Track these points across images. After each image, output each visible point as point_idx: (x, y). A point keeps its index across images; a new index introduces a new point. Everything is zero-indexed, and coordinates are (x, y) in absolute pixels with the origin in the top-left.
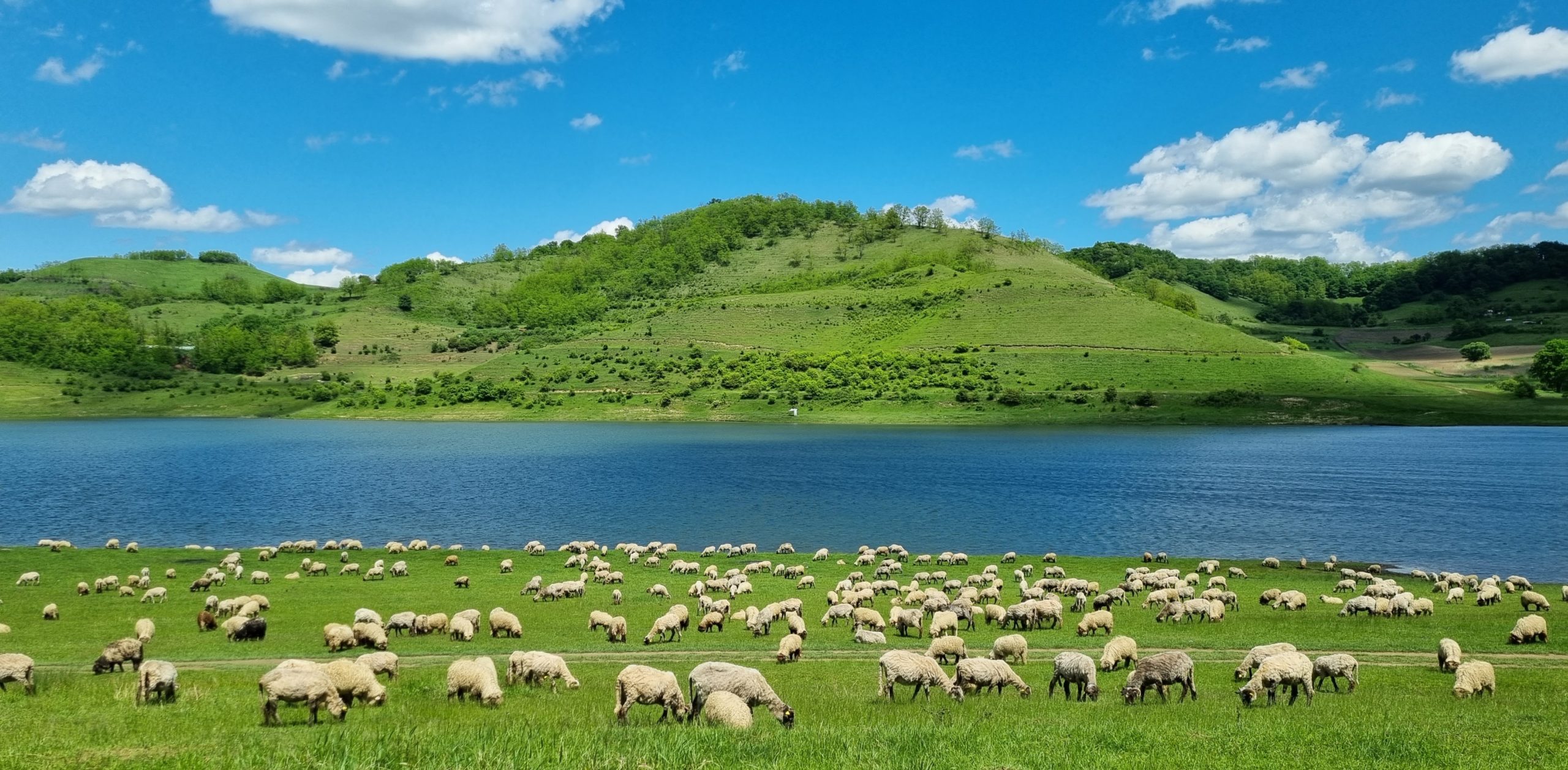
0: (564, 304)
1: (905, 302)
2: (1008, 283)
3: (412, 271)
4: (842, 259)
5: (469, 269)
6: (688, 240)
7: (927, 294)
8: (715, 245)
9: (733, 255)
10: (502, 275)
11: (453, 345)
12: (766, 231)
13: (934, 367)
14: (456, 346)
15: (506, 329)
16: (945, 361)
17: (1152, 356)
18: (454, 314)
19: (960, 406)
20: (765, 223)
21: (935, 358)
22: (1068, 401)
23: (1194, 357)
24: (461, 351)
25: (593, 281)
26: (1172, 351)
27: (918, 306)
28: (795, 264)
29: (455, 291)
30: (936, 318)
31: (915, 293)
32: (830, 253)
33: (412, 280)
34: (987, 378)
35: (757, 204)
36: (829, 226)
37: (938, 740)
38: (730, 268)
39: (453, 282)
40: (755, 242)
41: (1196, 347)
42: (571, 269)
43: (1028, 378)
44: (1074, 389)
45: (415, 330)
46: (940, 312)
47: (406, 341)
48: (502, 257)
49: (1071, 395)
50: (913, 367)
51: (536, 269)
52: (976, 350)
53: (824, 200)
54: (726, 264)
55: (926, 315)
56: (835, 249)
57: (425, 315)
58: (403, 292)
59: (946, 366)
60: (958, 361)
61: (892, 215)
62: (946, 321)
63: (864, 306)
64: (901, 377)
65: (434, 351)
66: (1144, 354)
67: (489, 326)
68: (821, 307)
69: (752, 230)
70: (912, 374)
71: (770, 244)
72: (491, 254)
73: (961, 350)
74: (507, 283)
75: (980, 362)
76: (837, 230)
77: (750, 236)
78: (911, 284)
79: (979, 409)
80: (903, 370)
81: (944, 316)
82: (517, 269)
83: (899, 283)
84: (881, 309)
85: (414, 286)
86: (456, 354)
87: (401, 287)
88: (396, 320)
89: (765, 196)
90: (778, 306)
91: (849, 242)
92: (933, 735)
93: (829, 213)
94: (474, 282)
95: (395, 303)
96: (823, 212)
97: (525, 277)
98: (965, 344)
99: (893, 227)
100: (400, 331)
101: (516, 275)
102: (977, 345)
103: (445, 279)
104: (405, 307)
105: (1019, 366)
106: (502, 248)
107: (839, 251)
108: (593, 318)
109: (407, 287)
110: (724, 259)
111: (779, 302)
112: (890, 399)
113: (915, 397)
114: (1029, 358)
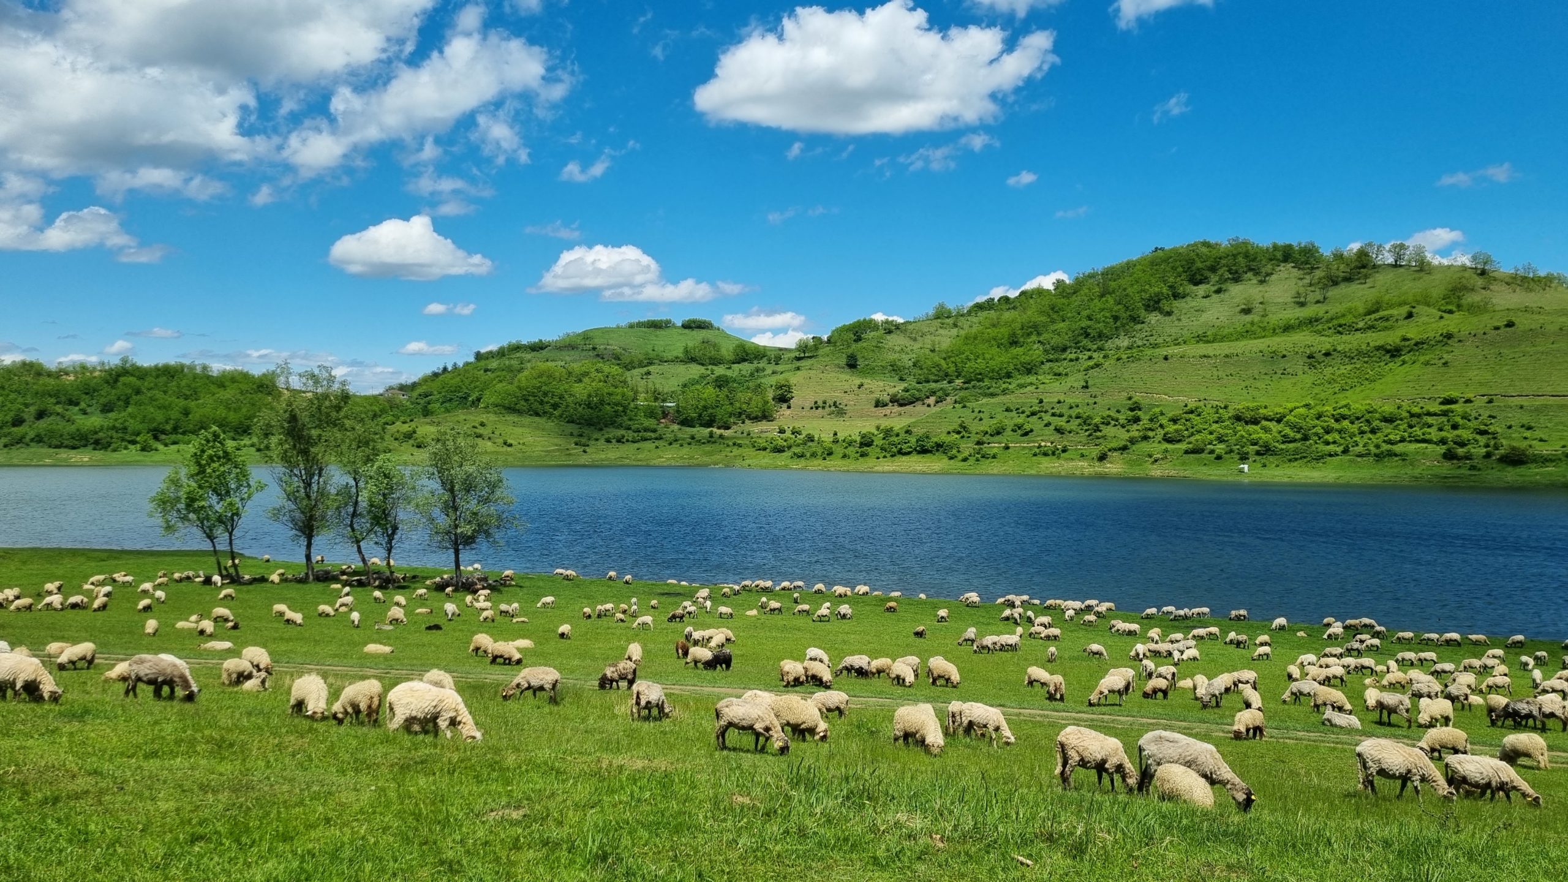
0: (1000, 358)
1: (1378, 348)
2: (1510, 324)
3: (859, 331)
4: (1302, 304)
5: (910, 327)
6: (1129, 290)
7: (1405, 339)
8: (1157, 295)
9: (1177, 304)
10: (941, 331)
11: (895, 400)
12: (1214, 278)
13: (1414, 420)
14: (897, 401)
15: (944, 384)
16: (1429, 414)
18: (896, 370)
19: (1447, 464)
20: (1213, 269)
21: (1416, 410)
24: (901, 405)
25: (1029, 335)
27: (1394, 352)
28: (1247, 311)
29: (897, 348)
30: (1417, 365)
31: (1391, 338)
32: (1288, 298)
33: (858, 339)
34: (1483, 433)
35: (1204, 250)
36: (1286, 271)
37: (1446, 848)
38: (1174, 318)
39: (895, 341)
40: (1202, 289)
42: (1008, 324)
43: (1538, 434)
45: (860, 387)
46: (1422, 359)
47: (852, 396)
48: (941, 315)
50: (1389, 420)
51: (973, 325)
52: (1468, 401)
53: (1281, 242)
54: (1169, 314)
55: (1404, 362)
56: (1293, 292)
57: (870, 371)
58: (850, 351)
59: (1430, 420)
60: (1445, 413)
61: (1362, 254)
62: (1431, 368)
63: (1327, 354)
64: (1373, 431)
65: (876, 406)
67: (928, 381)
68: (1275, 356)
69: (1198, 277)
70: (1387, 428)
71: (1218, 291)
72: (931, 312)
73: (1449, 401)
74: (946, 339)
75: (1474, 414)
76: (1296, 273)
77: (1196, 284)
78: (1386, 329)
79: (1472, 468)
80: (1376, 423)
81: (1427, 363)
82: (955, 325)
83: (1371, 327)
84: (1349, 357)
85: (860, 344)
86: (897, 409)
87: (849, 346)
88: (843, 376)
89: (1212, 241)
90: (1227, 356)
91: (1311, 285)
93: (1286, 255)
94: (915, 340)
95: (843, 361)
96: (1279, 255)
97: (962, 333)
98: (1454, 394)
99: (1364, 267)
100: (846, 387)
101: (955, 331)
102: (1470, 395)
103: (888, 337)
104: (852, 365)
105: (1526, 419)
106: (942, 306)
107: (1298, 295)
108: (1029, 372)
109: (854, 346)
110: (1167, 309)
111: (1227, 352)
112: (1360, 455)
113: (1392, 454)
114: (1539, 410)
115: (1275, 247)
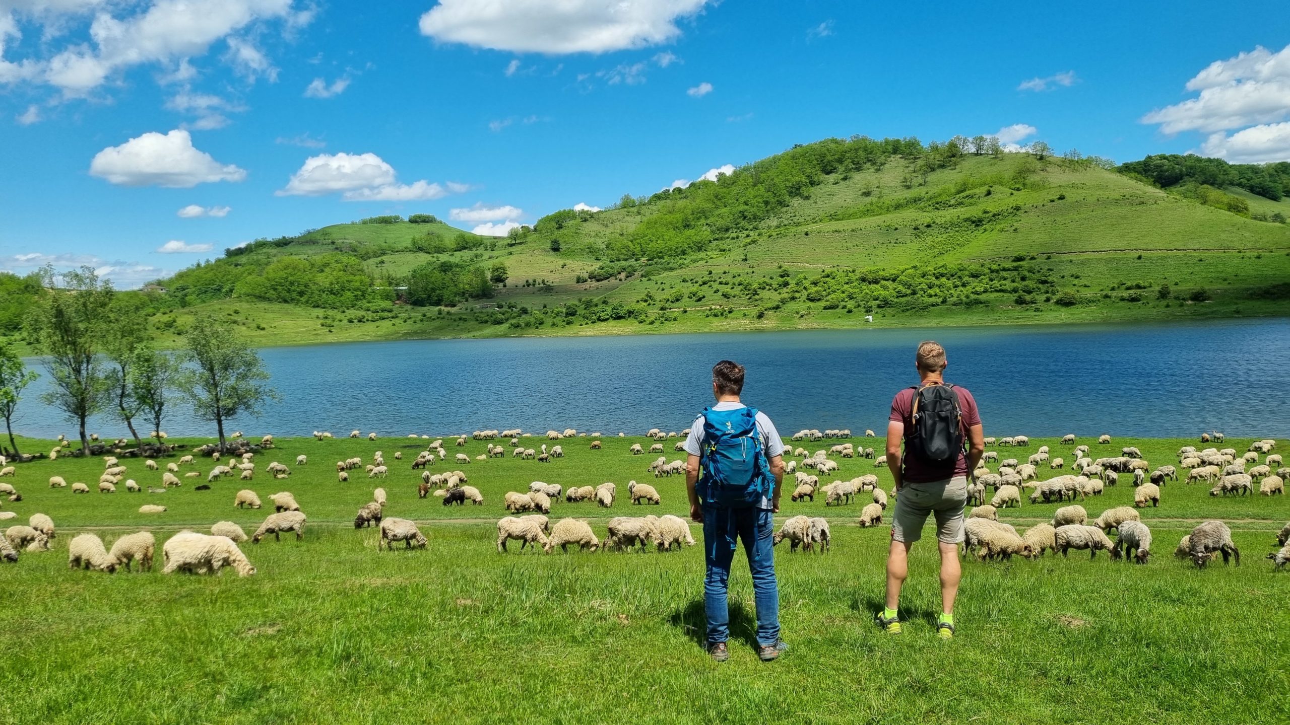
0: (676, 239)
1: (966, 220)
2: (1062, 198)
3: (560, 220)
4: (909, 187)
5: (602, 216)
6: (776, 180)
7: (986, 212)
8: (798, 183)
9: (813, 190)
10: (627, 218)
11: (592, 277)
12: (841, 168)
13: (994, 275)
14: (595, 277)
15: (632, 262)
16: (1004, 270)
17: (1204, 255)
18: (591, 251)
19: (1019, 308)
20: (840, 161)
21: (995, 267)
22: (1123, 299)
23: (1248, 254)
24: (598, 281)
25: (699, 219)
26: (1225, 249)
27: (978, 223)
28: (867, 194)
29: (593, 234)
30: (995, 232)
31: (974, 212)
32: (897, 182)
33: (560, 227)
34: (1044, 282)
35: (833, 146)
36: (896, 159)
38: (811, 201)
39: (591, 227)
40: (832, 178)
41: (1249, 245)
42: (681, 210)
43: (1084, 281)
44: (1128, 288)
45: (563, 266)
46: (998, 227)
47: (557, 275)
48: (627, 204)
49: (1126, 294)
50: (975, 276)
51: (654, 212)
52: (1033, 258)
53: (891, 138)
54: (807, 198)
55: (985, 230)
56: (902, 178)
57: (570, 253)
58: (554, 237)
59: (1005, 274)
60: (1016, 269)
61: (953, 146)
62: (1005, 234)
63: (928, 226)
64: (964, 285)
65: (578, 282)
66: (1196, 254)
67: (619, 260)
68: (891, 229)
69: (829, 168)
70: (974, 283)
71: (845, 179)
72: (619, 202)
73: (1019, 259)
74: (632, 225)
75: (1037, 268)
76: (903, 162)
77: (828, 173)
78: (971, 204)
79: (1037, 310)
80: (966, 279)
81: (1002, 230)
82: (639, 213)
83: (960, 204)
84: (945, 227)
85: (561, 231)
86: (595, 284)
87: (552, 233)
88: (549, 259)
89: (839, 139)
90: (853, 230)
91: (914, 171)
92: (999, 586)
93: (895, 148)
94: (607, 226)
95: (548, 245)
96: (890, 148)
97: (645, 219)
98: (1022, 254)
99: (954, 156)
100: (552, 268)
101: (638, 218)
102: (1034, 254)
103: (585, 224)
104: (556, 249)
105: (1074, 271)
106: (627, 197)
107: (905, 180)
108: (700, 249)
109: (556, 233)
110: (806, 194)
111: (853, 227)
112: (955, 304)
113: (978, 302)
114: (1083, 263)
115: (887, 142)
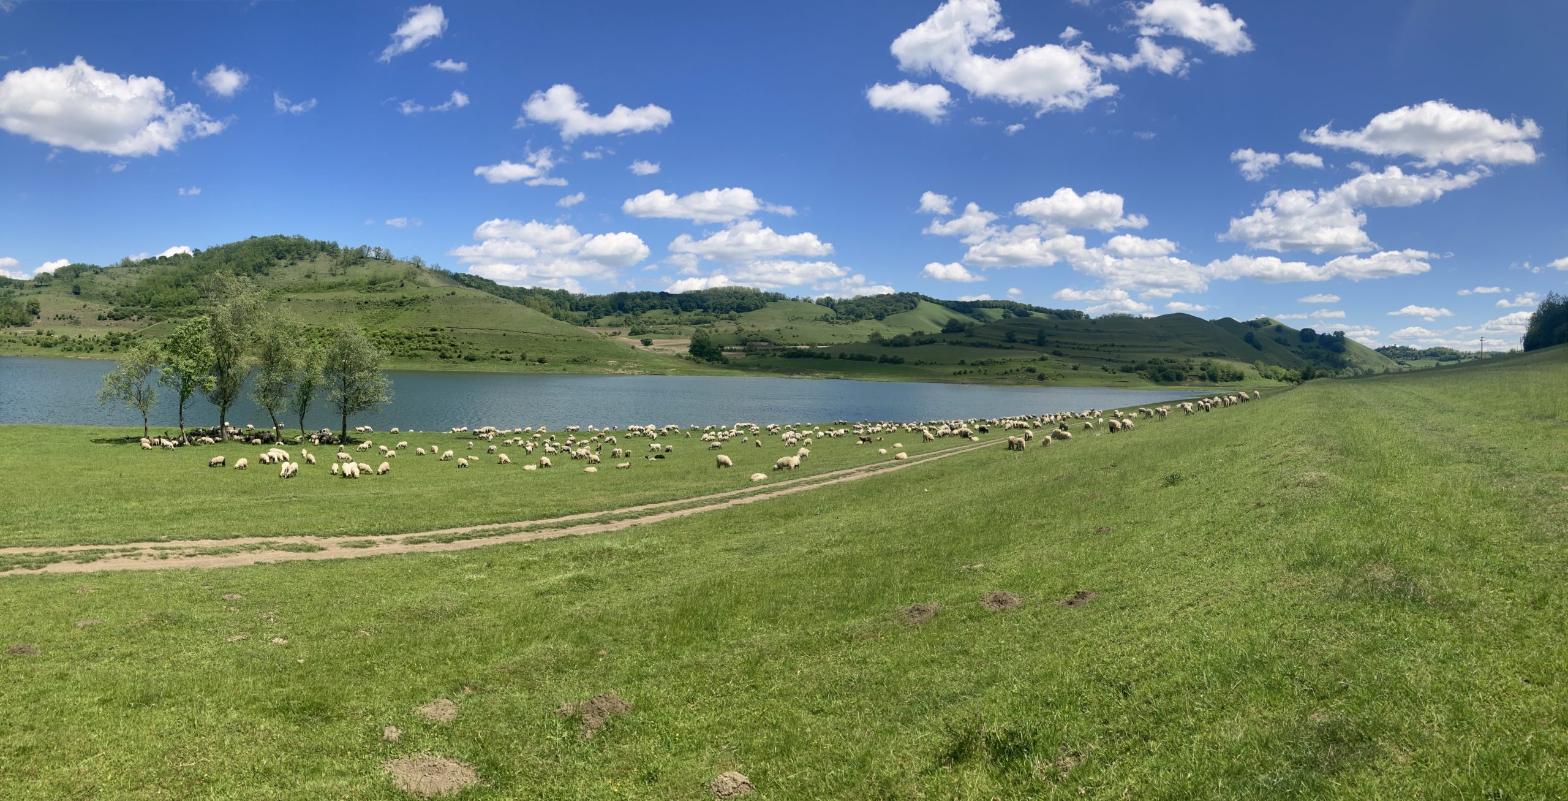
0: (174, 294)
1: (392, 301)
2: (453, 294)
3: (76, 270)
4: (334, 275)
5: (110, 271)
6: (244, 260)
7: (404, 297)
8: (260, 263)
9: (271, 269)
10: (129, 275)
11: (110, 316)
12: (289, 257)
13: (421, 339)
14: (113, 317)
15: (139, 307)
16: (426, 336)
17: (538, 336)
18: (105, 297)
19: (442, 360)
20: (288, 251)
21: (420, 333)
22: (502, 359)
23: (560, 338)
24: (116, 319)
25: (186, 281)
26: (547, 335)
27: (400, 304)
28: (309, 276)
29: (104, 284)
30: (414, 311)
31: (398, 295)
32: (326, 271)
33: (77, 276)
34: (452, 345)
35: (281, 240)
36: (322, 256)
38: (270, 277)
39: (101, 278)
40: (283, 262)
41: (559, 333)
42: (173, 274)
43: (475, 346)
44: (501, 353)
45: (84, 307)
46: (416, 308)
47: (80, 313)
48: (127, 264)
49: (503, 356)
50: (409, 338)
51: (148, 272)
52: (442, 330)
53: (319, 240)
54: (267, 274)
55: (407, 309)
56: (329, 268)
57: (89, 297)
58: (74, 284)
59: (428, 339)
60: (434, 336)
61: (360, 251)
62: (422, 313)
63: (366, 303)
64: (401, 344)
65: (99, 319)
66: (534, 335)
67: (128, 305)
68: (341, 303)
69: (281, 255)
70: (407, 343)
71: (292, 264)
72: (119, 262)
73: (434, 330)
74: (134, 280)
75: (447, 336)
76: (329, 258)
77: (280, 259)
78: (391, 291)
79: (454, 362)
80: (403, 340)
81: (419, 310)
82: (138, 272)
83: (384, 290)
84: (378, 305)
85: (79, 280)
86: (114, 322)
87: (72, 281)
88: (72, 300)
89: (285, 236)
91: (337, 265)
93: (323, 247)
94: (114, 279)
95: (71, 290)
96: (318, 247)
97: (144, 277)
98: (436, 326)
99: (362, 257)
100: (75, 307)
101: (138, 276)
102: (443, 327)
103: (97, 276)
104: (77, 292)
105: (469, 339)
106: (127, 259)
107: (331, 270)
108: (191, 303)
109: (75, 280)
110: (266, 272)
112: (400, 356)
113: (416, 355)
114: (473, 335)
115: (316, 242)
